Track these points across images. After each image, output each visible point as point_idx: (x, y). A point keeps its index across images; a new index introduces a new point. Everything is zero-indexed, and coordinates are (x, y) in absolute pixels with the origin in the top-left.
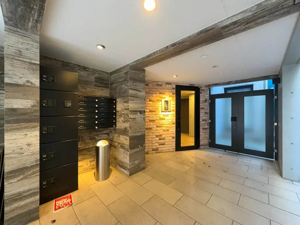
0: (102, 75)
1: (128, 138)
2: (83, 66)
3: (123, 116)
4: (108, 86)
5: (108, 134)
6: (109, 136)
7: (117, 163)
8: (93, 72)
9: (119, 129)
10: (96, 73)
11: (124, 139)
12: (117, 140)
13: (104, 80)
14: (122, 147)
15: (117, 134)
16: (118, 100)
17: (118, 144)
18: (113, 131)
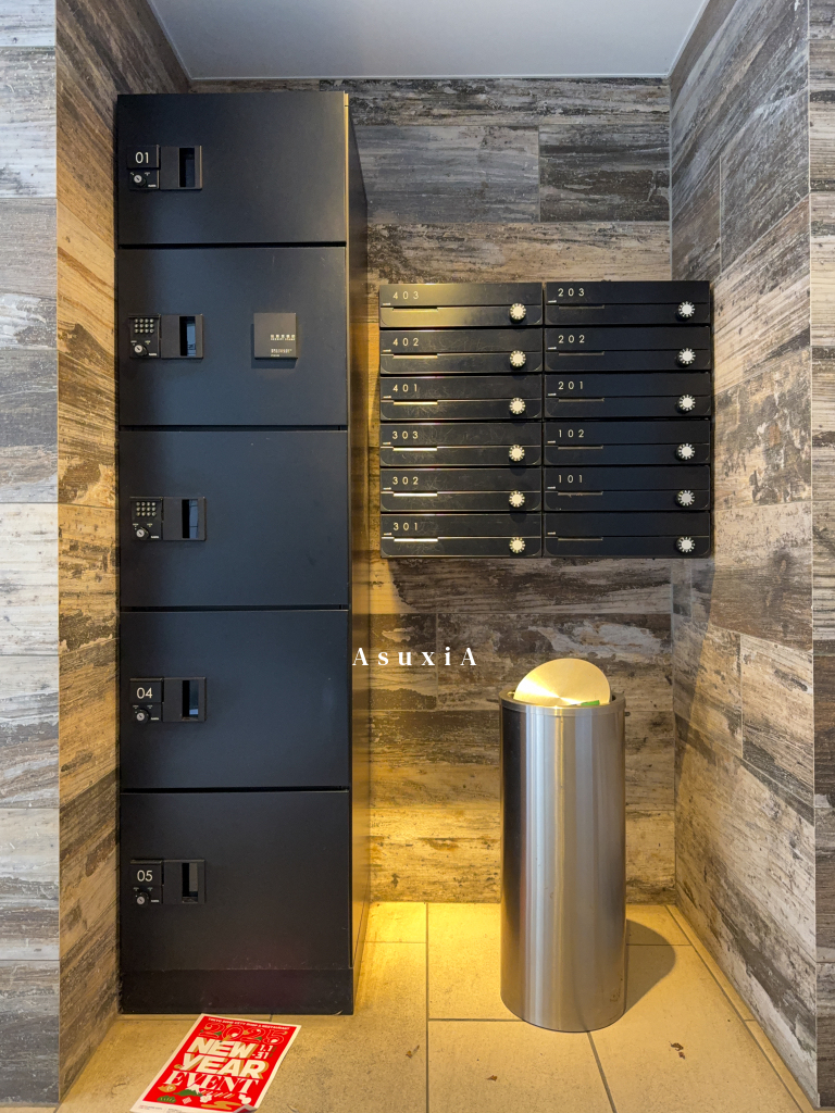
0: (596, 112)
1: (804, 666)
2: (454, 83)
3: (761, 430)
4: (663, 202)
5: (659, 626)
6: (667, 642)
7: (722, 910)
8: (529, 108)
9: (730, 575)
10: (548, 111)
11: (769, 677)
12: (716, 679)
13: (619, 152)
14: (759, 759)
15: (721, 624)
16: (722, 289)
17: (725, 723)
18: (693, 592)
